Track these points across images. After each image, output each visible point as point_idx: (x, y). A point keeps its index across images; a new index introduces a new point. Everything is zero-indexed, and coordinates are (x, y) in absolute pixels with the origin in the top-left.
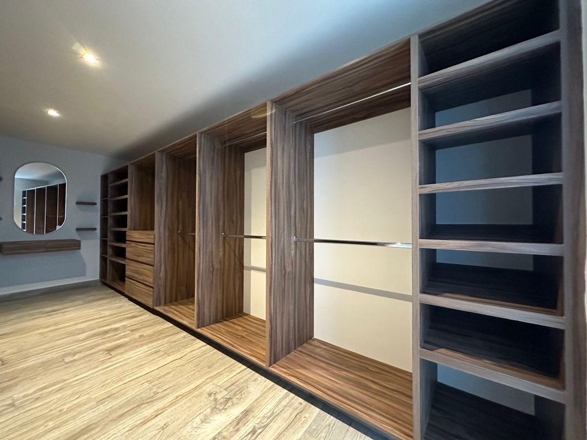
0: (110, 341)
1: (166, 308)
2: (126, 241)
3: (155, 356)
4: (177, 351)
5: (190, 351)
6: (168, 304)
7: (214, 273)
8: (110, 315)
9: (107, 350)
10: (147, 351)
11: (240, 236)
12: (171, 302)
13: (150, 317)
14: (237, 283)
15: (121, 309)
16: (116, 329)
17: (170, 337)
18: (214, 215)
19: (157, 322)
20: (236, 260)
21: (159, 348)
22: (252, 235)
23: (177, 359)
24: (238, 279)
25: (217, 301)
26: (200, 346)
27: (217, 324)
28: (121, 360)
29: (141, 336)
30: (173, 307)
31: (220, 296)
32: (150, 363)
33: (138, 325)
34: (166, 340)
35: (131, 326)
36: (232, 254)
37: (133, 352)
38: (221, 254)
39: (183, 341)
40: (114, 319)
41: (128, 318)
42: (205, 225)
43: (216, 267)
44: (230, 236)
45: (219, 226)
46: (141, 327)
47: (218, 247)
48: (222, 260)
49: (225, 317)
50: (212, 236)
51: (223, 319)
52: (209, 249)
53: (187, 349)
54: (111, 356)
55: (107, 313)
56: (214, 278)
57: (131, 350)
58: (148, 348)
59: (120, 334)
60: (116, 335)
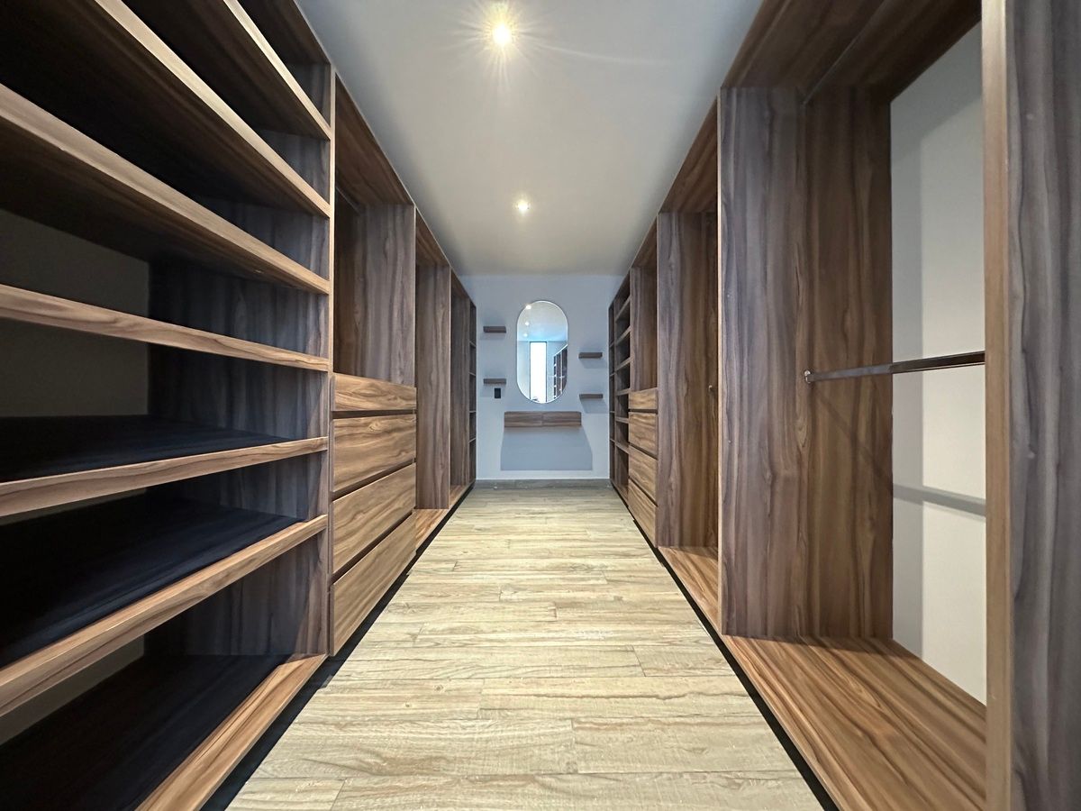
0: (569, 589)
1: (679, 555)
2: (629, 410)
3: (618, 659)
4: (668, 671)
5: (696, 689)
6: (687, 548)
7: (778, 488)
8: (596, 540)
9: (555, 604)
10: (610, 639)
11: (876, 370)
12: (694, 544)
13: (651, 565)
14: (867, 538)
15: (615, 534)
16: (589, 569)
17: (667, 627)
18: (773, 316)
19: (658, 581)
20: (861, 458)
21: (634, 643)
22: (926, 356)
23: (657, 697)
24: (868, 524)
25: (789, 573)
26: (726, 689)
27: (785, 645)
28: (563, 635)
29: (619, 599)
30: (694, 557)
31: (798, 563)
32: (602, 672)
33: (623, 574)
34: (656, 629)
35: (614, 571)
36: (844, 441)
37: (589, 628)
38: (802, 436)
39: (691, 650)
40: (596, 549)
41: (617, 554)
42: (745, 347)
43: (783, 472)
44: (835, 375)
45: (792, 352)
46: (626, 579)
47: (790, 414)
48: (805, 453)
49: (817, 630)
50: (769, 380)
51: (811, 634)
52: (760, 415)
53: (690, 680)
54: (553, 619)
55: (593, 535)
56: (778, 504)
57: (587, 621)
58: (618, 632)
59: (589, 579)
60: (583, 579)
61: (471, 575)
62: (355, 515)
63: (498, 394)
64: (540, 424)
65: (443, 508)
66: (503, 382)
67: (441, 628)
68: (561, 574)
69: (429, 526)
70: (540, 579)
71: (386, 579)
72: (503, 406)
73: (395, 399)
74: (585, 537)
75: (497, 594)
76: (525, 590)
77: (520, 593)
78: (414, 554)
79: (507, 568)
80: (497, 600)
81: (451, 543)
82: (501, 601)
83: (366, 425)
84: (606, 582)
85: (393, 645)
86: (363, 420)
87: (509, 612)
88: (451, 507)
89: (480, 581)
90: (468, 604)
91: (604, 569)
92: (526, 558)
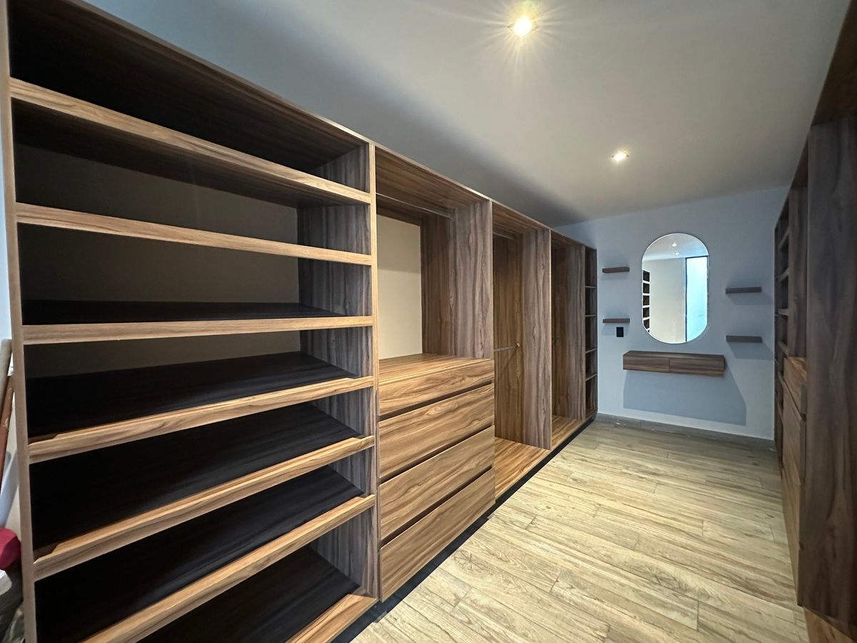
59: (673, 609)
60: (663, 605)
61: (540, 541)
62: (409, 488)
63: (620, 333)
64: (668, 370)
65: (545, 448)
66: (627, 321)
67: (482, 603)
68: (636, 582)
69: (523, 469)
70: (608, 579)
71: (451, 532)
72: (625, 345)
73: (463, 379)
74: (697, 531)
75: (551, 581)
76: (583, 589)
77: (576, 591)
78: (493, 503)
79: (578, 547)
80: (548, 590)
81: (541, 490)
82: (551, 593)
83: (421, 414)
84: (694, 625)
85: (438, 601)
86: (417, 411)
87: (552, 614)
88: (553, 448)
89: (543, 554)
90: (519, 582)
91: (702, 600)
92: (607, 539)
